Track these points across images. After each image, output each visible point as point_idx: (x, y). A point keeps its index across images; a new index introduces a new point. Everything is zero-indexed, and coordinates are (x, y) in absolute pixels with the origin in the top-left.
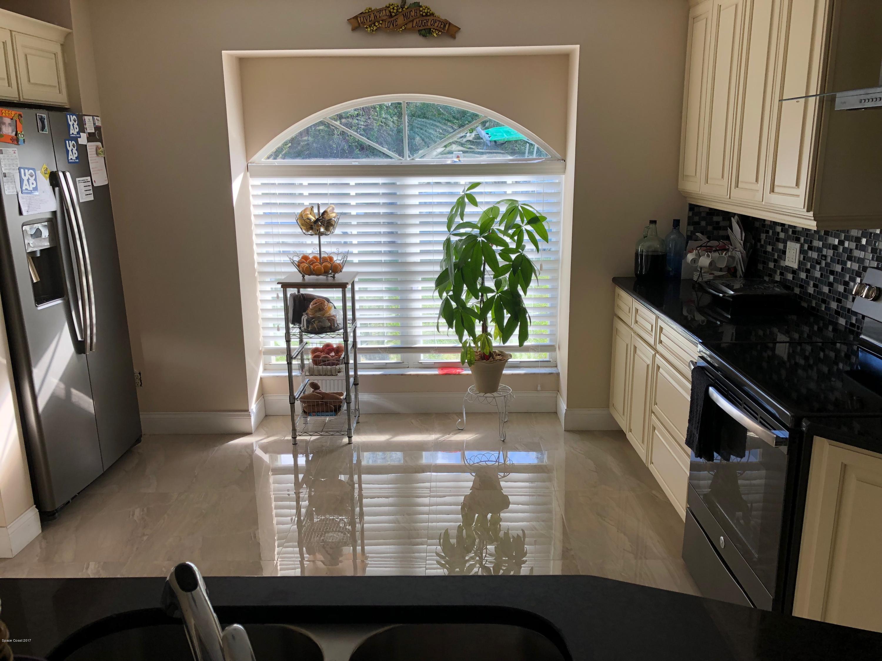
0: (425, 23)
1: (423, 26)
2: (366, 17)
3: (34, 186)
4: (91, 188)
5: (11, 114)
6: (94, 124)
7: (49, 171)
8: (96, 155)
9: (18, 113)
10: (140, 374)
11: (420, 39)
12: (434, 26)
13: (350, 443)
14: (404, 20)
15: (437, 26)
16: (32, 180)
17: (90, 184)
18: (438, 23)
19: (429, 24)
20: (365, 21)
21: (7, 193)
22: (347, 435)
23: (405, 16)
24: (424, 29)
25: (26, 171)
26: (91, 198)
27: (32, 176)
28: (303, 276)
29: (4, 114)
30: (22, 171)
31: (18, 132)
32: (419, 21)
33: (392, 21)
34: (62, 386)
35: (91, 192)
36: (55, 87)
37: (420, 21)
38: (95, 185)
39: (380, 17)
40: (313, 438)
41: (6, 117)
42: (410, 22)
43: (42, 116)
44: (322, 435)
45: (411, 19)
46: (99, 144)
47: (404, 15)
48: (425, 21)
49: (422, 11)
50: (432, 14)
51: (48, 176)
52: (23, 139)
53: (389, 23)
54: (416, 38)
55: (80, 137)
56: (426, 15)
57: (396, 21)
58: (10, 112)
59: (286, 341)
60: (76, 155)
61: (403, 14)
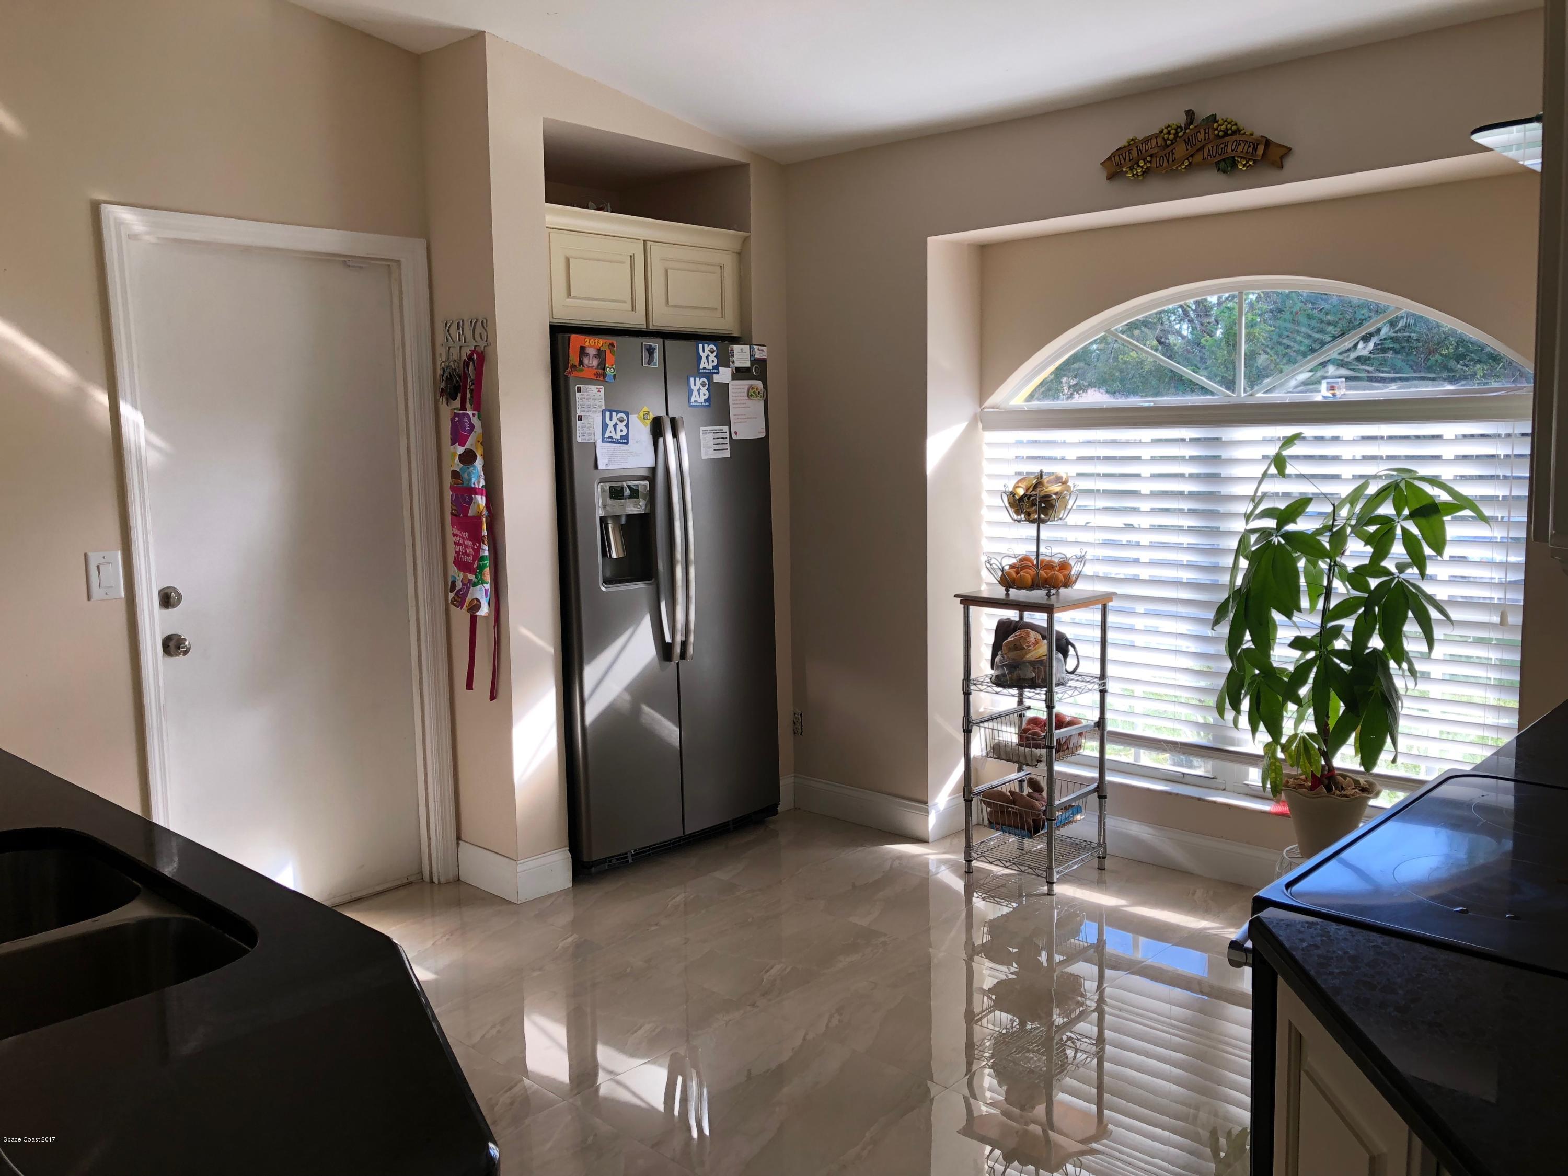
0: (1222, 149)
1: (1220, 155)
2: (1124, 155)
3: (624, 433)
4: (728, 441)
5: (598, 343)
6: (751, 356)
7: (651, 416)
8: (747, 398)
9: (609, 342)
10: (801, 715)
11: (1219, 178)
12: (1236, 151)
13: (1050, 893)
14: (1187, 150)
15: (1242, 152)
16: (621, 426)
17: (727, 435)
18: (1243, 145)
19: (1229, 150)
20: (1123, 161)
21: (579, 440)
22: (1046, 878)
23: (1187, 142)
24: (1224, 160)
25: (614, 414)
26: (727, 454)
27: (622, 421)
28: (1007, 590)
29: (587, 344)
30: (608, 414)
31: (607, 366)
32: (1212, 147)
33: (1165, 155)
34: (627, 697)
35: (728, 446)
36: (716, 309)
37: (1215, 148)
38: (734, 437)
39: (1146, 151)
40: (1007, 871)
41: (590, 346)
42: (1198, 150)
43: (650, 346)
44: (1022, 871)
45: (1199, 145)
46: (758, 384)
47: (1185, 142)
48: (1222, 146)
49: (1217, 129)
50: (1238, 131)
51: (649, 422)
52: (613, 374)
53: (1162, 158)
54: (1213, 177)
55: (718, 373)
56: (1226, 134)
57: (1173, 154)
58: (596, 341)
59: (964, 693)
60: (707, 396)
61: (1185, 140)
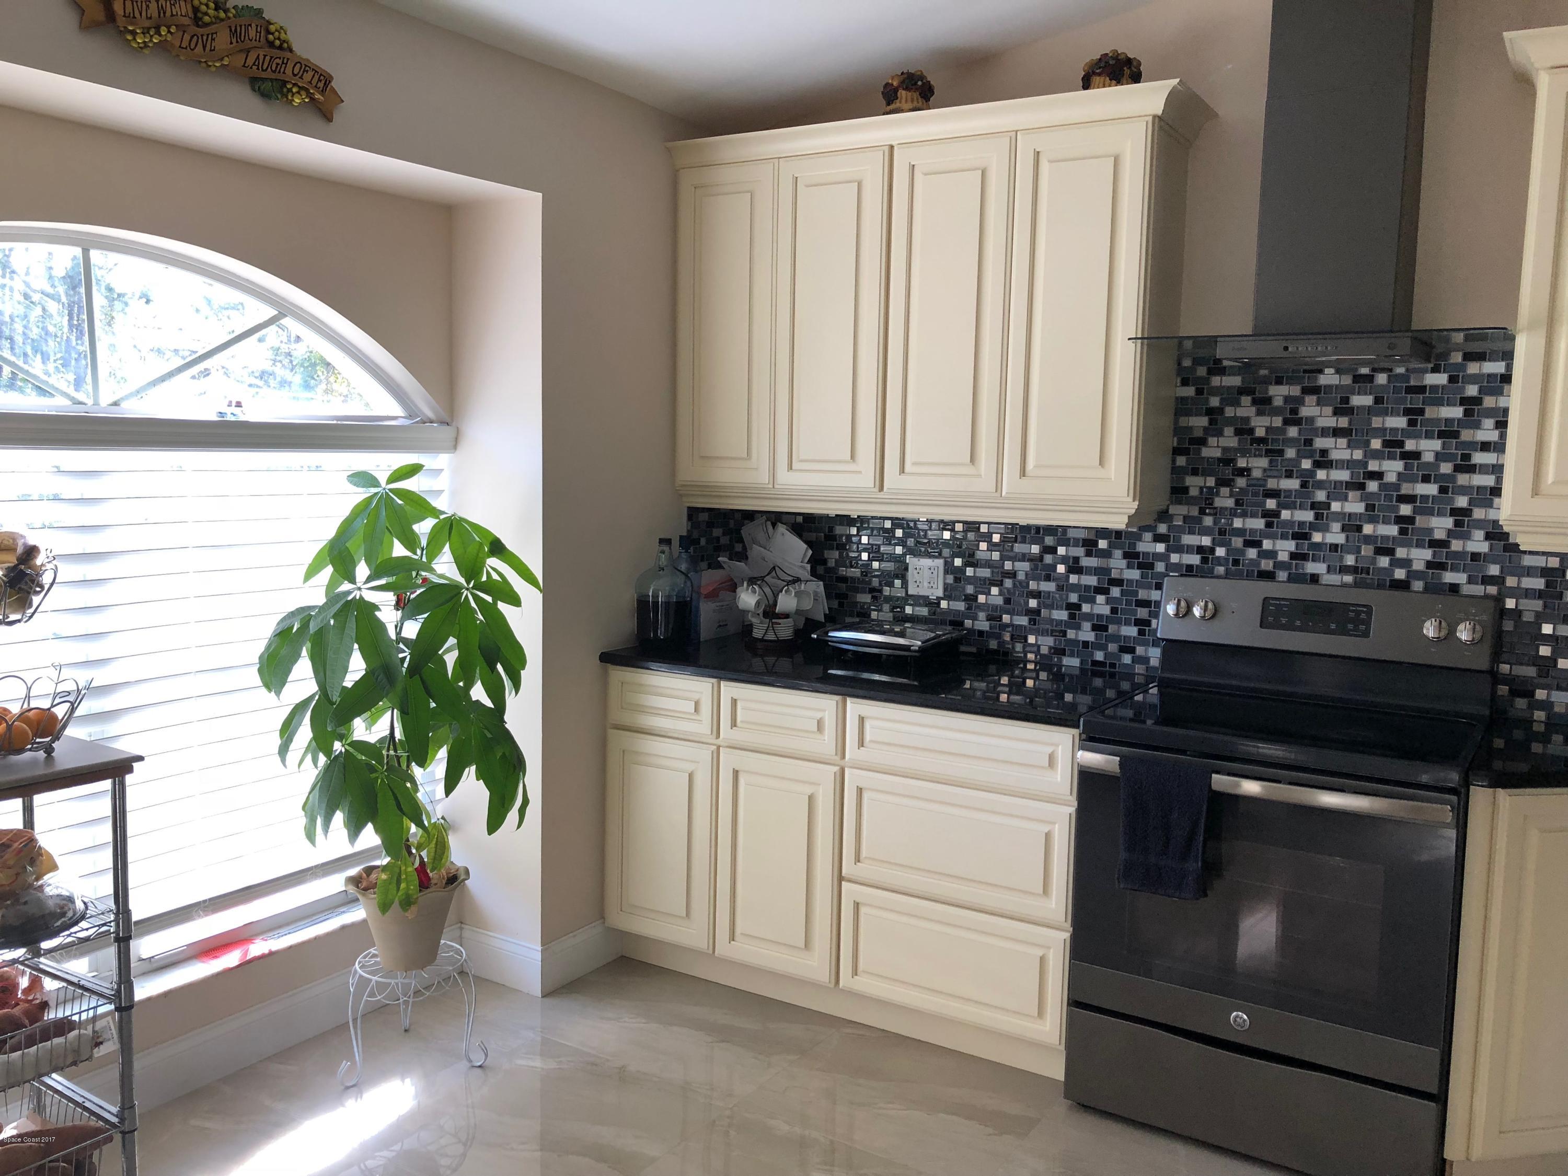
0: (278, 64)
1: (274, 72)
2: (140, 4)
11: (253, 101)
12: (301, 78)
14: (231, 43)
15: (310, 82)
18: (311, 73)
19: (289, 71)
20: (137, 14)
23: (234, 32)
24: (271, 80)
32: (265, 56)
33: (202, 36)
37: (268, 58)
39: (172, 15)
42: (241, 51)
45: (248, 44)
47: (231, 31)
48: (280, 61)
49: (272, 34)
50: (291, 50)
53: (195, 39)
54: (242, 93)
56: (280, 48)
57: (213, 39)
61: (230, 27)
